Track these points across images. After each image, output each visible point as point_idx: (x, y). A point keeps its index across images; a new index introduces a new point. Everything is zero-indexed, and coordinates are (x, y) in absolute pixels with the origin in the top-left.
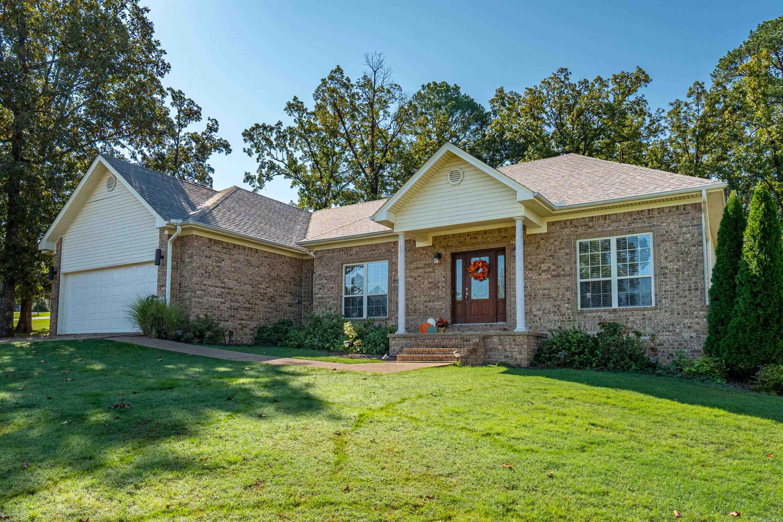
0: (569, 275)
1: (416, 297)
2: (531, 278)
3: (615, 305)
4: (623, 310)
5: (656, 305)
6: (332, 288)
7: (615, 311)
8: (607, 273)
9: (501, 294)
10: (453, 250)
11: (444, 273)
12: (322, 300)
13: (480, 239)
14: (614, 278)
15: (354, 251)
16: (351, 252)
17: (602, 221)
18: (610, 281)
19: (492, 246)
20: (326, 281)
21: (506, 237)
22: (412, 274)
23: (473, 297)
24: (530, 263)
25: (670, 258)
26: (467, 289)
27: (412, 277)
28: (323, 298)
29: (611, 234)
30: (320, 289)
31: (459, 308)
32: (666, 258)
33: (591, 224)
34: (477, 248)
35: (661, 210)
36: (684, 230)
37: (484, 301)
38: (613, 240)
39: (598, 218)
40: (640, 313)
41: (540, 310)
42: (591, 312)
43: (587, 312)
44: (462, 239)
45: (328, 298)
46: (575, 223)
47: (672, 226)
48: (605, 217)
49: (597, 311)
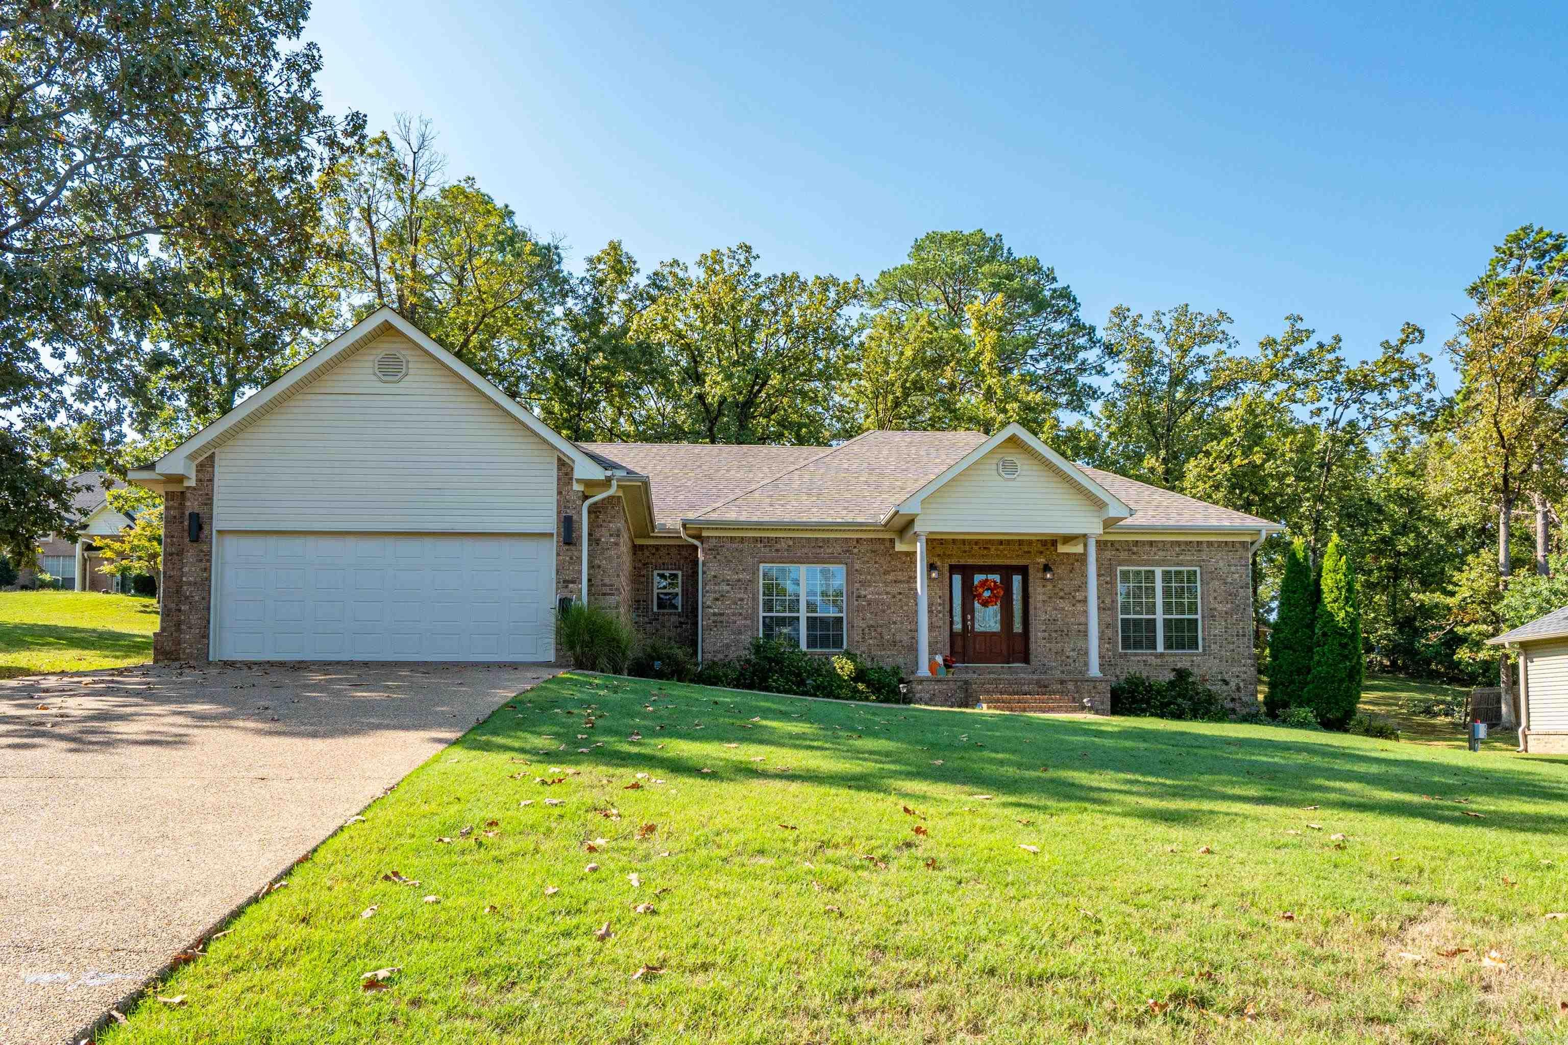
0: (1109, 609)
1: (895, 623)
2: (1063, 609)
3: (1160, 648)
4: (1172, 655)
5: (1204, 650)
6: (742, 600)
7: (1162, 655)
8: (1152, 609)
9: (1018, 627)
10: (954, 562)
11: (940, 593)
12: (719, 618)
13: (993, 549)
14: (1160, 616)
15: (784, 545)
16: (778, 546)
17: (1147, 548)
18: (1154, 620)
19: (1008, 562)
20: (728, 588)
21: (1029, 552)
22: (888, 589)
23: (978, 628)
24: (1061, 590)
25: (1219, 599)
26: (969, 617)
27: (887, 593)
28: (722, 615)
29: (1158, 564)
30: (717, 599)
31: (959, 642)
32: (1215, 598)
33: (1135, 549)
34: (989, 562)
35: (1210, 544)
36: (1233, 569)
37: (994, 634)
38: (1158, 571)
39: (1144, 543)
40: (1189, 658)
41: (1074, 650)
42: (1136, 655)
43: (1131, 655)
44: (967, 548)
45: (734, 615)
46: (1117, 546)
47: (1221, 564)
48: (1151, 543)
49: (1142, 655)
